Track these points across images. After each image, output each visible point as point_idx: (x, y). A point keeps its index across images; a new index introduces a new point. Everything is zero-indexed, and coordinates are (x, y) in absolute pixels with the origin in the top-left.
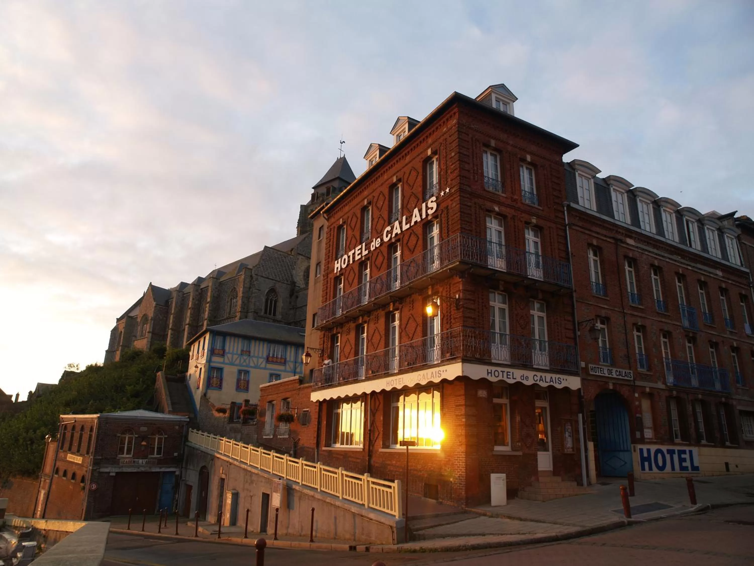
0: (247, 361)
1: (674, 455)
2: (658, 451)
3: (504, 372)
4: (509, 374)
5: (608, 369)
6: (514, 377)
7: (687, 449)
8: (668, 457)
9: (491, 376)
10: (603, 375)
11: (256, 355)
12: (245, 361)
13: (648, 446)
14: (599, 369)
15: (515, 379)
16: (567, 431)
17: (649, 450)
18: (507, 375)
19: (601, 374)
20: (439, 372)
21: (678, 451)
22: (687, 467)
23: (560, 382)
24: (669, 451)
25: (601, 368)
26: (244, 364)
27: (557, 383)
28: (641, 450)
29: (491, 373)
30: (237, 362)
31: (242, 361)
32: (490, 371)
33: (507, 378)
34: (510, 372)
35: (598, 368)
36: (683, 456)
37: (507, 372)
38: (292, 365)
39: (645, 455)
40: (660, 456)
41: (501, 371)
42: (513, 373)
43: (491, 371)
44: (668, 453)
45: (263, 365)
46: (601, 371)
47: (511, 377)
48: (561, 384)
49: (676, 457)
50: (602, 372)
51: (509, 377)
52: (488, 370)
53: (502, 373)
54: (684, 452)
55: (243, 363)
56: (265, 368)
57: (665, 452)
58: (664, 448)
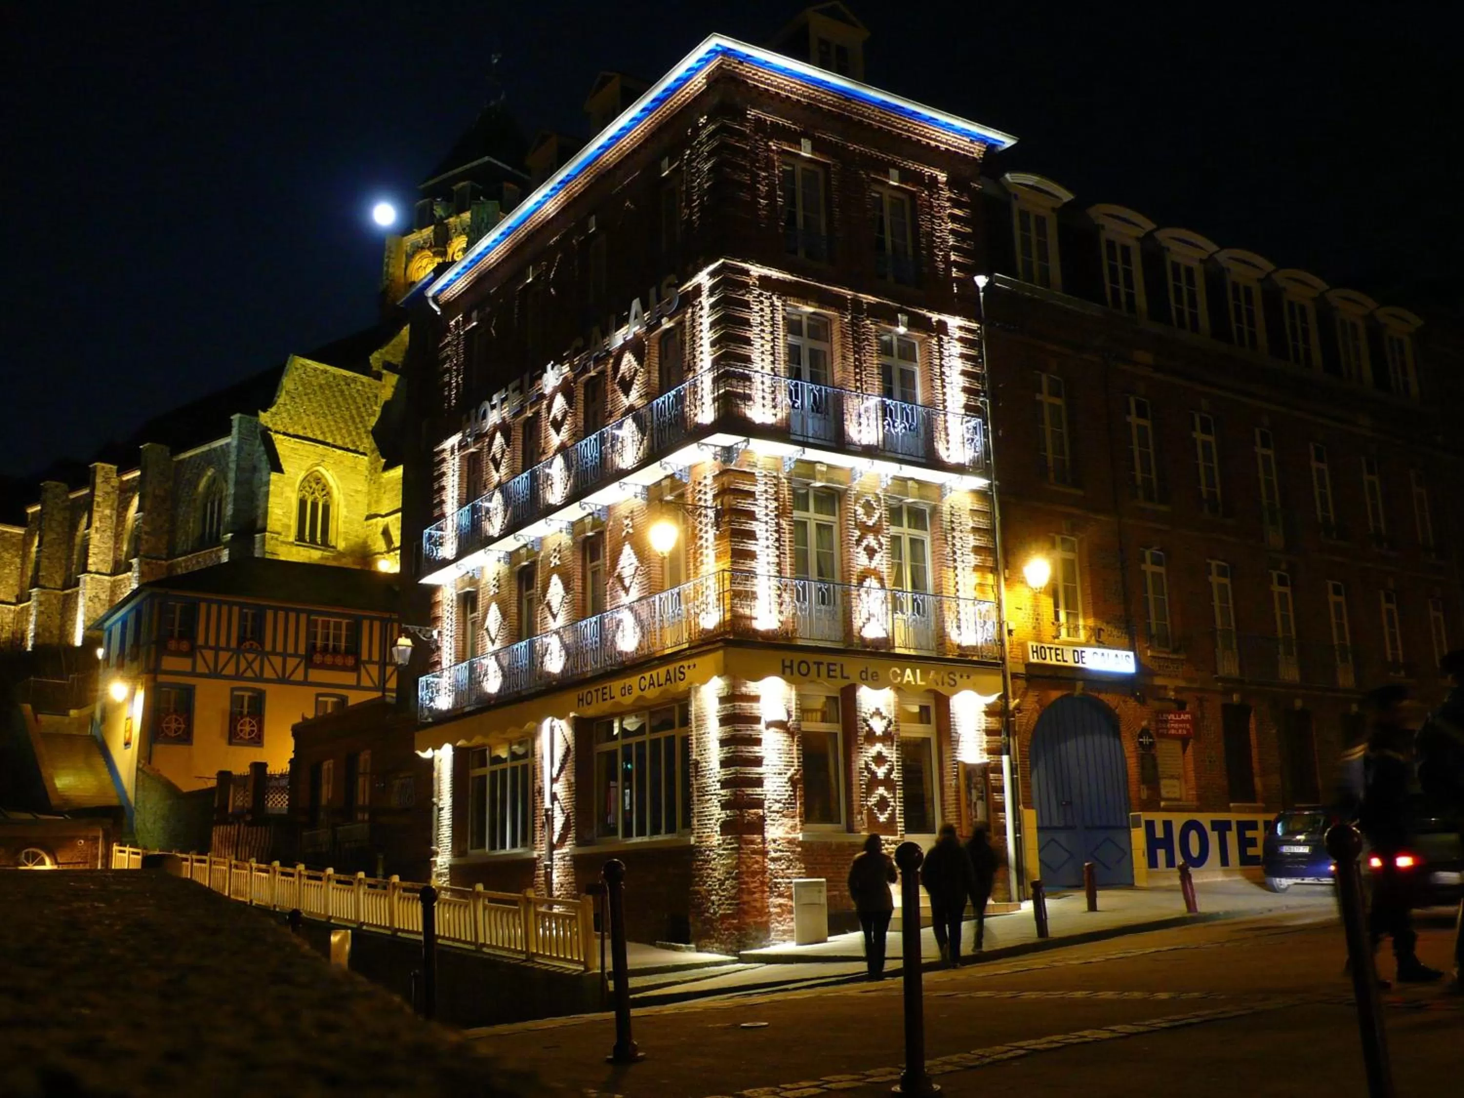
0: (256, 666)
1: (1228, 833)
2: (1192, 825)
3: (822, 663)
4: (832, 667)
5: (1074, 651)
6: (845, 675)
7: (1261, 819)
8: (1213, 838)
9: (792, 673)
10: (1062, 663)
11: (279, 648)
12: (250, 665)
13: (1167, 816)
14: (1053, 651)
15: (848, 678)
16: (975, 788)
17: (1168, 825)
18: (829, 671)
19: (1058, 663)
20: (682, 670)
21: (1239, 823)
23: (953, 683)
24: (1215, 825)
25: (1057, 649)
26: (249, 674)
27: (946, 685)
28: (1150, 825)
29: (791, 667)
30: (230, 670)
31: (243, 665)
32: (788, 663)
33: (829, 676)
34: (835, 664)
35: (1050, 649)
36: (1249, 834)
37: (829, 664)
38: (374, 670)
39: (1160, 833)
40: (1193, 836)
41: (815, 663)
42: (842, 666)
43: (792, 661)
44: (1213, 829)
45: (299, 676)
46: (1057, 655)
47: (838, 673)
48: (954, 686)
49: (1232, 837)
50: (1059, 658)
51: (832, 673)
52: (783, 661)
53: (815, 667)
54: (1253, 826)
55: (245, 671)
56: (305, 683)
57: (1208, 827)
58: (1205, 819)
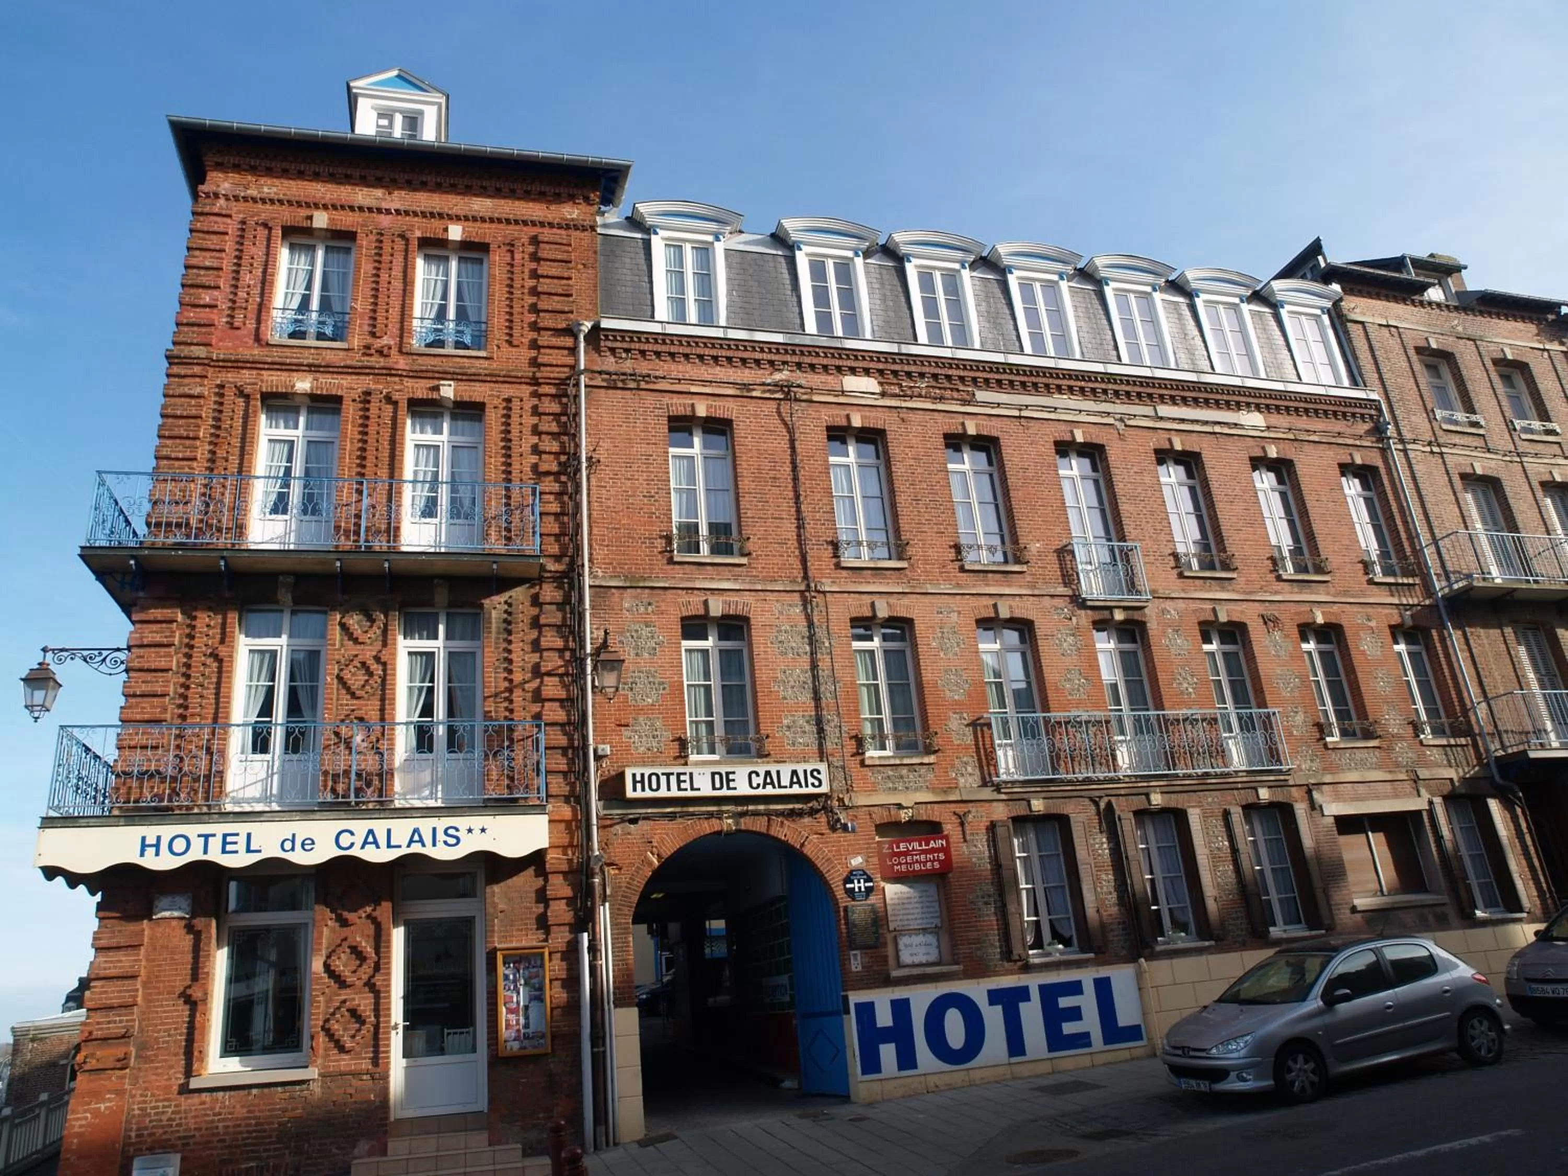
1: (1023, 1006)
2: (950, 1001)
3: (214, 835)
4: (231, 839)
5: (713, 774)
7: (1087, 977)
9: (157, 854)
10: (691, 793)
13: (898, 993)
14: (673, 778)
15: (258, 852)
17: (900, 1006)
18: (226, 844)
19: (681, 794)
21: (1043, 988)
22: (1086, 1035)
23: (453, 841)
24: (997, 996)
25: (680, 774)
27: (440, 845)
28: (865, 1009)
34: (236, 835)
35: (669, 774)
36: (1066, 1002)
37: (226, 836)
39: (885, 1021)
40: (953, 1018)
41: (201, 836)
42: (248, 836)
43: (159, 837)
44: (992, 1003)
46: (681, 782)
47: (241, 847)
48: (456, 845)
50: (686, 786)
51: (229, 848)
52: (144, 839)
53: (202, 840)
54: (1071, 988)
57: (981, 1000)
58: (975, 989)
